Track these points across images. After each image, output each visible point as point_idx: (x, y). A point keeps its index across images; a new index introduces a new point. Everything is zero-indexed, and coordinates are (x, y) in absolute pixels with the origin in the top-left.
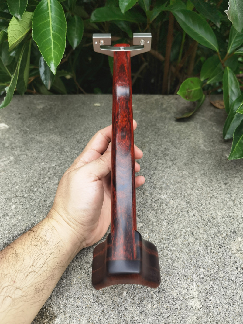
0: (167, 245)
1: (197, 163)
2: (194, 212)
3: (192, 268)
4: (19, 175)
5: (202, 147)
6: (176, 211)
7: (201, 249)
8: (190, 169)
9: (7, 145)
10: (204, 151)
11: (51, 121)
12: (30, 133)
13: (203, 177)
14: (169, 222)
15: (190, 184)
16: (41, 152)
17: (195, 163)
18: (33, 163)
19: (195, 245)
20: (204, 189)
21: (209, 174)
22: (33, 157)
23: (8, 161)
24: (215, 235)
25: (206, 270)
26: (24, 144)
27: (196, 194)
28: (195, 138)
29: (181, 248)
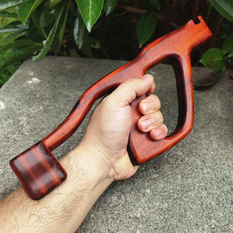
0: (181, 196)
1: (213, 128)
2: (208, 170)
3: (203, 218)
4: (46, 122)
5: (220, 114)
6: (191, 168)
7: (213, 203)
8: (206, 132)
9: (38, 96)
10: (221, 117)
11: (78, 80)
12: (59, 88)
13: (219, 141)
14: (183, 176)
15: (205, 145)
16: (67, 104)
17: (212, 127)
18: (60, 113)
19: (207, 199)
20: (220, 151)
21: (225, 138)
22: (60, 108)
23: (38, 110)
24: (228, 192)
25: (217, 221)
26: (52, 97)
27: (212, 154)
28: (213, 106)
29: (194, 200)
